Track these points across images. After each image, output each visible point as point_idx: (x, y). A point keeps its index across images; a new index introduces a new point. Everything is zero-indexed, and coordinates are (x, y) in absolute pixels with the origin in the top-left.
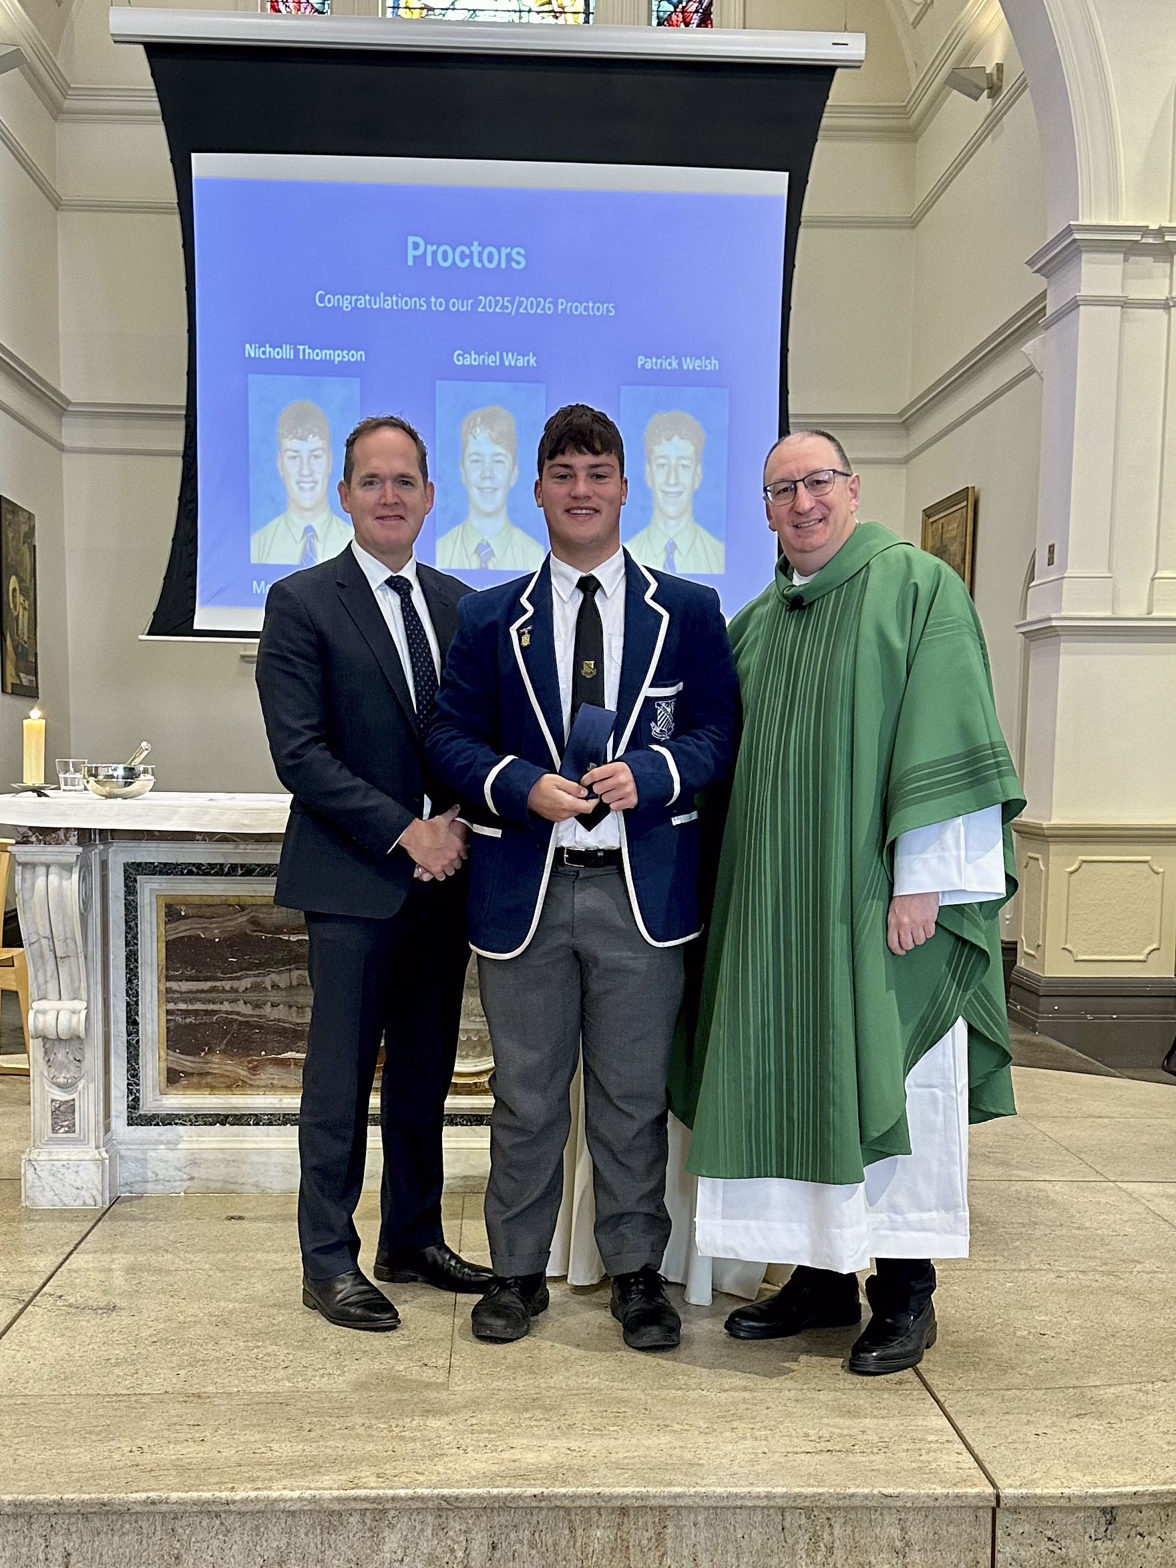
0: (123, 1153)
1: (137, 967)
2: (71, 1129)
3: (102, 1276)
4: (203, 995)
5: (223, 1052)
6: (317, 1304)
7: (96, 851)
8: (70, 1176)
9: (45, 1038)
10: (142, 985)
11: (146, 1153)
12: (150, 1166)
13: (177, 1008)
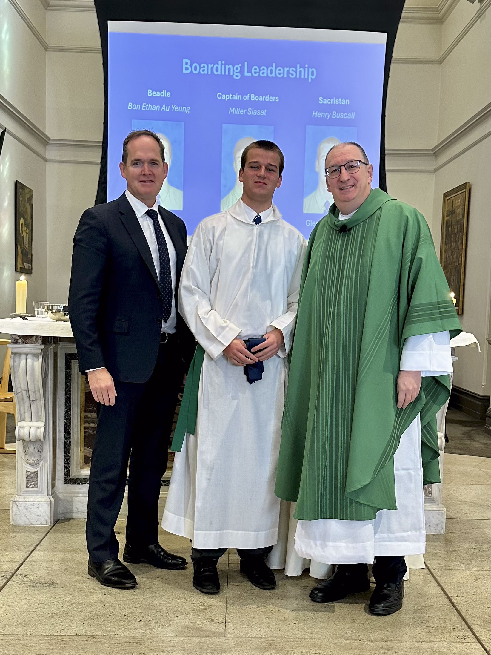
0: (62, 498)
1: (70, 405)
2: (36, 486)
3: (47, 565)
6: (95, 575)
7: (51, 347)
8: (34, 509)
9: (24, 440)
10: (72, 414)
11: (73, 498)
12: (74, 504)
13: (90, 426)
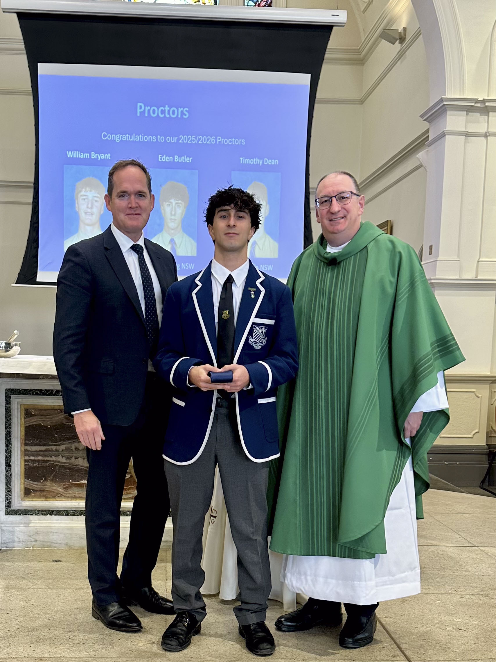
0: (3, 528)
1: (11, 439)
4: (42, 453)
5: (52, 480)
6: (99, 617)
10: (13, 447)
11: (14, 528)
12: (16, 534)
13: (29, 459)
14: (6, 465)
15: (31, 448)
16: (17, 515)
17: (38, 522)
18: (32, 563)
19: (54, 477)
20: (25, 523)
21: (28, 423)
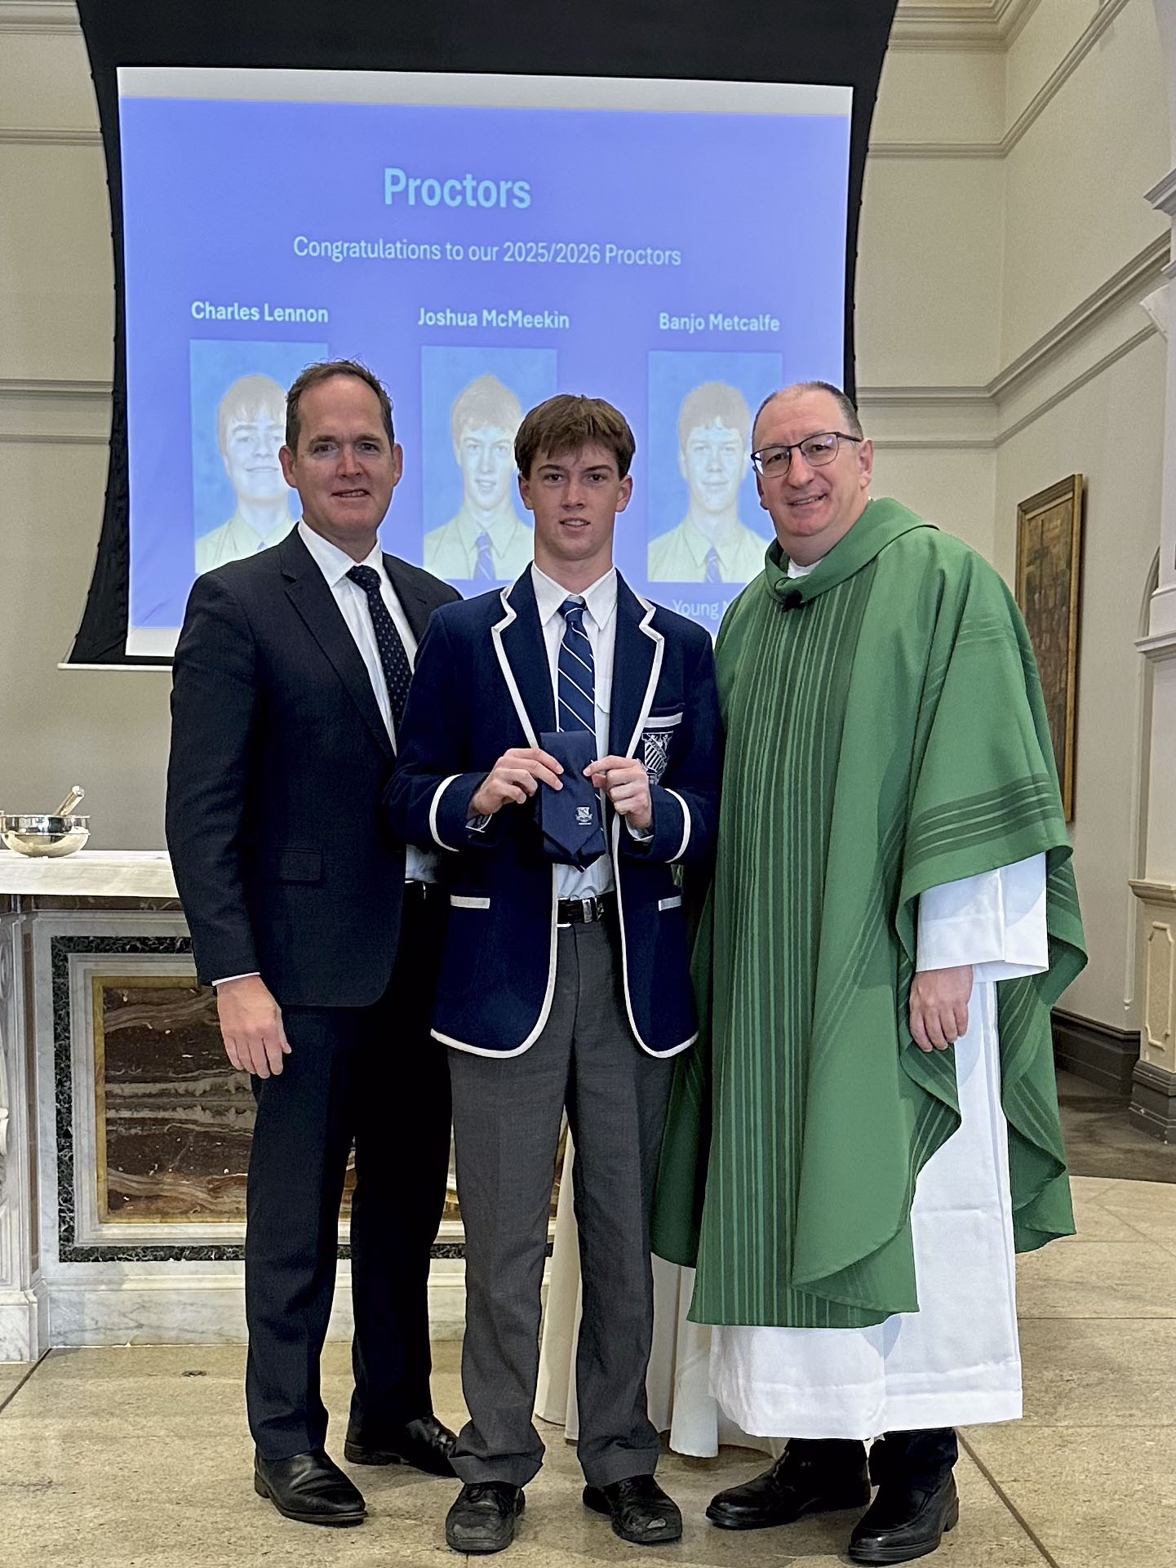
0: (55, 1295)
1: (69, 1066)
3: (32, 1446)
4: (151, 1100)
5: (177, 1170)
6: (269, 1492)
7: (17, 921)
10: (75, 1087)
11: (83, 1295)
12: (86, 1310)
13: (118, 1116)
14: (58, 1134)
15: (122, 1090)
16: (89, 1260)
17: (146, 1279)
18: (131, 1379)
19: (182, 1160)
20: (110, 1282)
21: (113, 1023)
